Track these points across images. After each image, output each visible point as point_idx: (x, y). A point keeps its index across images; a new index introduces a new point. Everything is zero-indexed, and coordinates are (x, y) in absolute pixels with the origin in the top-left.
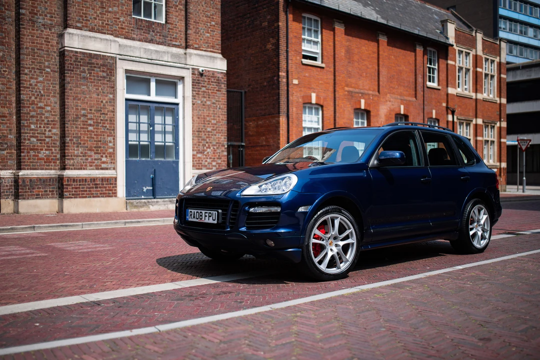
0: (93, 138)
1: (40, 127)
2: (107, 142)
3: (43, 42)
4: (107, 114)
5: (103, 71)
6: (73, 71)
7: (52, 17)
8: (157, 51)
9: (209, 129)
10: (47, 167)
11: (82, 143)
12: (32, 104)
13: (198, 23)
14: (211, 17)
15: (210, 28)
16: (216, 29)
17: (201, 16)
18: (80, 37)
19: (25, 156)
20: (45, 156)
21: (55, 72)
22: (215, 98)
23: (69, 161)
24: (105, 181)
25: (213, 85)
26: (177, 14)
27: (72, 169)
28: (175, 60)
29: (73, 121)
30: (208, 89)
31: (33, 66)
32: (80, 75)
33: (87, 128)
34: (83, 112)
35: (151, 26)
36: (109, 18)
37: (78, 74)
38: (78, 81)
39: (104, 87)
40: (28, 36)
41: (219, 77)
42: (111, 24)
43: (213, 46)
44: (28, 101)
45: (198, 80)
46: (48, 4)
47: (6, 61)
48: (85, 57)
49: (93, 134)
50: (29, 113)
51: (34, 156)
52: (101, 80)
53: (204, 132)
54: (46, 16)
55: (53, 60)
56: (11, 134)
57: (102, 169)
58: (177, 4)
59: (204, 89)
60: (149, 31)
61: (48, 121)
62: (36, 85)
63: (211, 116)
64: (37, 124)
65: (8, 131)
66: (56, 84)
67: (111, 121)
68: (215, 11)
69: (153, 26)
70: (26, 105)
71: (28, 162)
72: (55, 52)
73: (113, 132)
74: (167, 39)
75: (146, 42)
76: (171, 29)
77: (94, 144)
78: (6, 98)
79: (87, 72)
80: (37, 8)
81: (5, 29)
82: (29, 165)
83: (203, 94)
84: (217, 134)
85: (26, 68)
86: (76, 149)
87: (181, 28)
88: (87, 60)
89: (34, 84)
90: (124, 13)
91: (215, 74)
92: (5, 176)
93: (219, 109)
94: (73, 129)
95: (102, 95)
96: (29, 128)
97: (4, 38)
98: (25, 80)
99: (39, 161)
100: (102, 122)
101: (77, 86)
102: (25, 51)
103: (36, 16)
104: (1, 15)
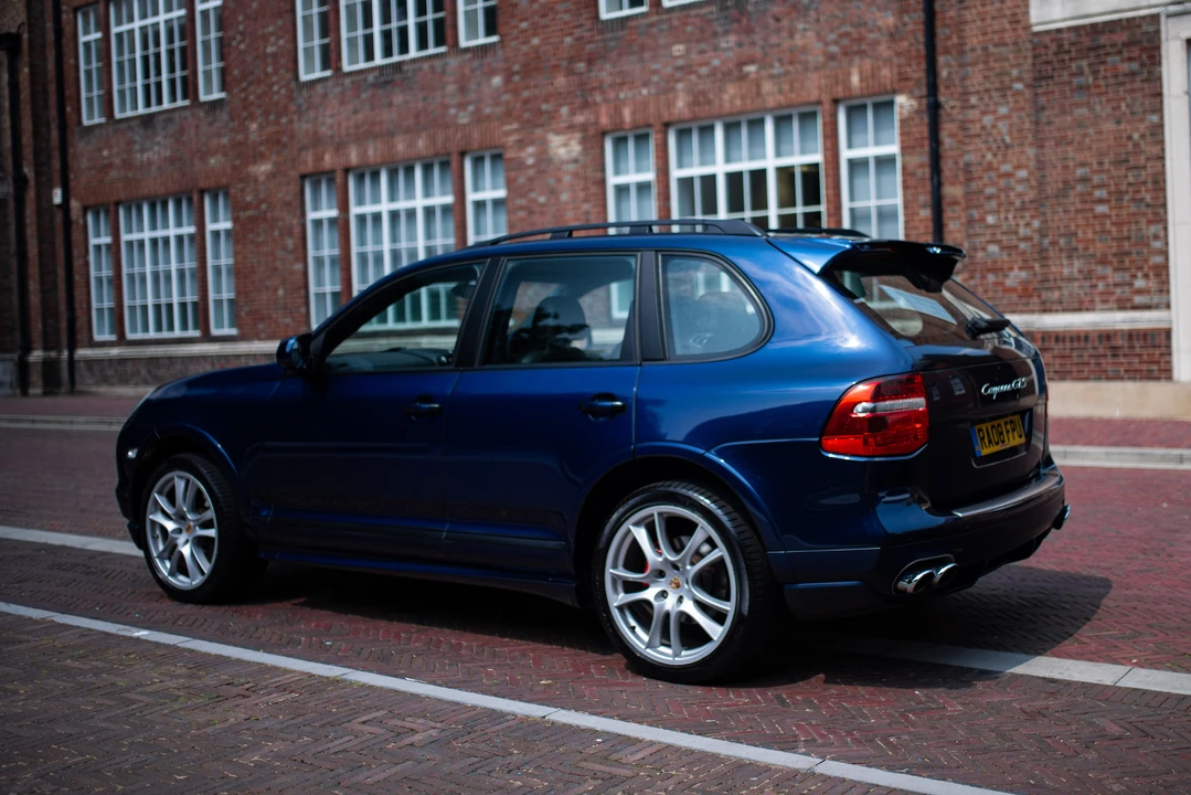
0: (1110, 232)
1: (1006, 218)
2: (1148, 237)
3: (1007, 26)
4: (1144, 167)
5: (1130, 59)
6: (1052, 77)
11: (1081, 246)
12: (987, 171)
20: (1019, 283)
23: (1049, 294)
24: (1138, 339)
27: (1057, 311)
31: (988, 85)
32: (1071, 83)
33: (1092, 210)
34: (1080, 172)
37: (1064, 83)
38: (1065, 98)
39: (1134, 99)
44: (980, 164)
47: (955, 86)
48: (1080, 35)
49: (1108, 222)
50: (981, 192)
51: (996, 284)
52: (1123, 83)
57: (1135, 308)
61: (1023, 202)
64: (998, 212)
67: (1156, 182)
70: (974, 175)
72: (1027, 42)
73: (1162, 211)
77: (1111, 247)
78: (957, 163)
79: (1087, 70)
85: (972, 93)
86: (1065, 262)
88: (1087, 42)
89: (989, 126)
94: (1056, 218)
95: (1128, 121)
96: (983, 225)
97: (949, 38)
98: (972, 121)
99: (1007, 295)
100: (1131, 189)
101: (1064, 112)
102: (970, 57)
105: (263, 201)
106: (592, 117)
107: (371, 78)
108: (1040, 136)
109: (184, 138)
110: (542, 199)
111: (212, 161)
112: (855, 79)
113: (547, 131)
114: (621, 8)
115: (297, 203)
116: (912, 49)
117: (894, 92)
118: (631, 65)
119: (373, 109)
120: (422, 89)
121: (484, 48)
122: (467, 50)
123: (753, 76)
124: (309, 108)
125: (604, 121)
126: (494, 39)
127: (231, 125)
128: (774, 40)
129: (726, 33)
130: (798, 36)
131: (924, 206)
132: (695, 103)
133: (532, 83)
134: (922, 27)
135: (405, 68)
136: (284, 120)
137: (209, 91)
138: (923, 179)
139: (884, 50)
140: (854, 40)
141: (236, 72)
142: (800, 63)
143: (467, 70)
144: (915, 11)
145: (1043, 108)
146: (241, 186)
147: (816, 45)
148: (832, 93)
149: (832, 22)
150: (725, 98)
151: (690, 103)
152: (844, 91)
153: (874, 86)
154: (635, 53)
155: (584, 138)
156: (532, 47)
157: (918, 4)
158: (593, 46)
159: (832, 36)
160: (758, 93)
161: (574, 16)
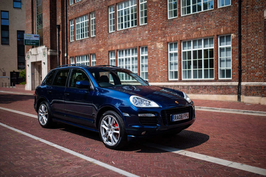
1: (256, 61)
3: (258, 18)
7: (263, 3)
10: (260, 81)
12: (252, 50)
19: (248, 75)
20: (259, 75)
21: (263, 31)
31: (253, 31)
44: (250, 49)
47: (245, 31)
50: (250, 55)
51: (253, 75)
54: (259, 4)
61: (260, 57)
62: (254, 40)
64: (254, 59)
70: (249, 51)
71: (250, 78)
72: (263, 21)
78: (245, 48)
80: (254, 2)
82: (251, 80)
85: (249, 33)
89: (253, 40)
92: (243, 85)
96: (251, 62)
97: (244, 21)
98: (249, 39)
99: (256, 78)
102: (249, 25)
103: (254, 6)
104: (242, 11)
105: (102, 56)
106: (165, 39)
107: (122, 32)
109: (88, 44)
110: (155, 56)
111: (93, 48)
112: (222, 31)
113: (156, 42)
114: (172, 17)
115: (108, 56)
116: (236, 24)
117: (231, 33)
118: (174, 29)
119: (122, 38)
120: (132, 34)
121: (144, 26)
122: (141, 26)
123: (199, 30)
124: (110, 38)
125: (168, 40)
126: (147, 24)
127: (96, 41)
128: (204, 23)
129: (194, 21)
130: (209, 22)
131: (237, 58)
132: (187, 36)
133: (154, 32)
134: (238, 19)
135: (129, 30)
136: (106, 40)
137: (92, 35)
138: (237, 52)
139: (229, 24)
140: (222, 22)
141: (97, 31)
142: (210, 27)
143: (141, 30)
144: (236, 15)
146: (98, 53)
147: (214, 23)
148: (217, 34)
149: (217, 19)
150: (194, 35)
151: (186, 36)
152: (219, 33)
153: (226, 32)
154: (175, 26)
155: (164, 43)
156: (154, 25)
157: (237, 14)
158: (166, 25)
159: (217, 21)
160: (201, 34)
161: (162, 19)
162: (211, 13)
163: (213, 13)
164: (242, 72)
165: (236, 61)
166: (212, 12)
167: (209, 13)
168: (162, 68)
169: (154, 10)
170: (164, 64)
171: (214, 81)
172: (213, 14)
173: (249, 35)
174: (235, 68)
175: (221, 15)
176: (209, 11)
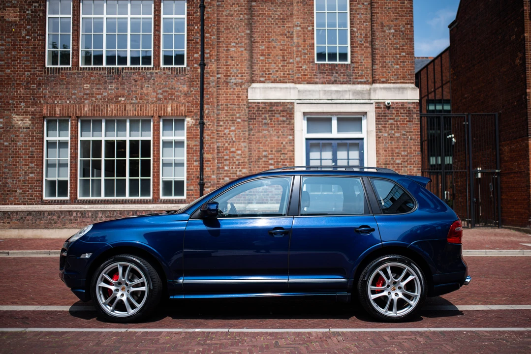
1: (232, 168)
3: (235, 98)
4: (287, 154)
5: (283, 116)
6: (255, 119)
7: (242, 76)
8: (337, 91)
9: (398, 161)
12: (226, 150)
13: (386, 57)
14: (401, 48)
15: (400, 59)
16: (407, 59)
17: (388, 50)
18: (262, 90)
21: (245, 121)
22: (405, 129)
25: (402, 116)
26: (363, 52)
27: (254, 203)
28: (357, 97)
29: (256, 162)
30: (397, 121)
31: (227, 119)
32: (262, 122)
34: (264, 153)
35: (334, 68)
36: (290, 69)
37: (260, 122)
38: (260, 127)
39: (284, 130)
40: (223, 95)
41: (409, 108)
42: (292, 73)
43: (403, 77)
44: (223, 147)
45: (384, 113)
46: (240, 66)
48: (266, 106)
50: (223, 157)
52: (281, 124)
53: (392, 164)
54: (237, 76)
55: (243, 112)
56: (213, 174)
58: (363, 42)
59: (391, 121)
60: (333, 73)
61: (239, 163)
63: (401, 148)
64: (229, 165)
65: (212, 172)
66: (245, 131)
67: (290, 159)
68: (405, 42)
69: (337, 68)
70: (221, 151)
72: (245, 105)
74: (352, 77)
75: (329, 83)
76: (356, 67)
78: (210, 146)
79: (268, 118)
80: (230, 71)
81: (210, 91)
83: (391, 127)
84: (409, 166)
85: (221, 121)
87: (367, 65)
88: (268, 108)
89: (227, 133)
90: (307, 61)
91: (405, 104)
93: (411, 139)
94: (255, 169)
95: (282, 137)
96: (223, 170)
97: (209, 99)
98: (220, 131)
100: (282, 161)
101: (259, 132)
102: (220, 107)
103: (229, 78)
104: (206, 81)
106: (38, 110)
108: (250, 139)
110: (6, 144)
112: (169, 109)
113: (12, 113)
114: (57, 65)
116: (194, 101)
117: (186, 116)
118: (61, 89)
123: (123, 102)
125: (45, 111)
128: (133, 89)
129: (111, 83)
130: (144, 89)
131: (196, 161)
132: (94, 110)
134: (198, 93)
138: (196, 151)
139: (182, 100)
140: (169, 94)
142: (145, 100)
144: (196, 87)
145: (252, 130)
147: (153, 94)
148: (159, 114)
149: (161, 86)
150: (109, 109)
151: (92, 109)
152: (164, 113)
153: (177, 113)
154: (64, 84)
155: (32, 118)
156: (6, 73)
157: (197, 84)
158: (41, 78)
159: (160, 91)
160: (125, 109)
161: (31, 63)
162: (148, 73)
163: (152, 73)
164: (206, 186)
165: (194, 166)
166: (150, 71)
167: (144, 73)
168: (26, 173)
169: (10, 40)
170: (31, 163)
171: (153, 201)
172: (152, 77)
173: (221, 123)
174: (193, 179)
175: (167, 80)
176: (145, 70)
